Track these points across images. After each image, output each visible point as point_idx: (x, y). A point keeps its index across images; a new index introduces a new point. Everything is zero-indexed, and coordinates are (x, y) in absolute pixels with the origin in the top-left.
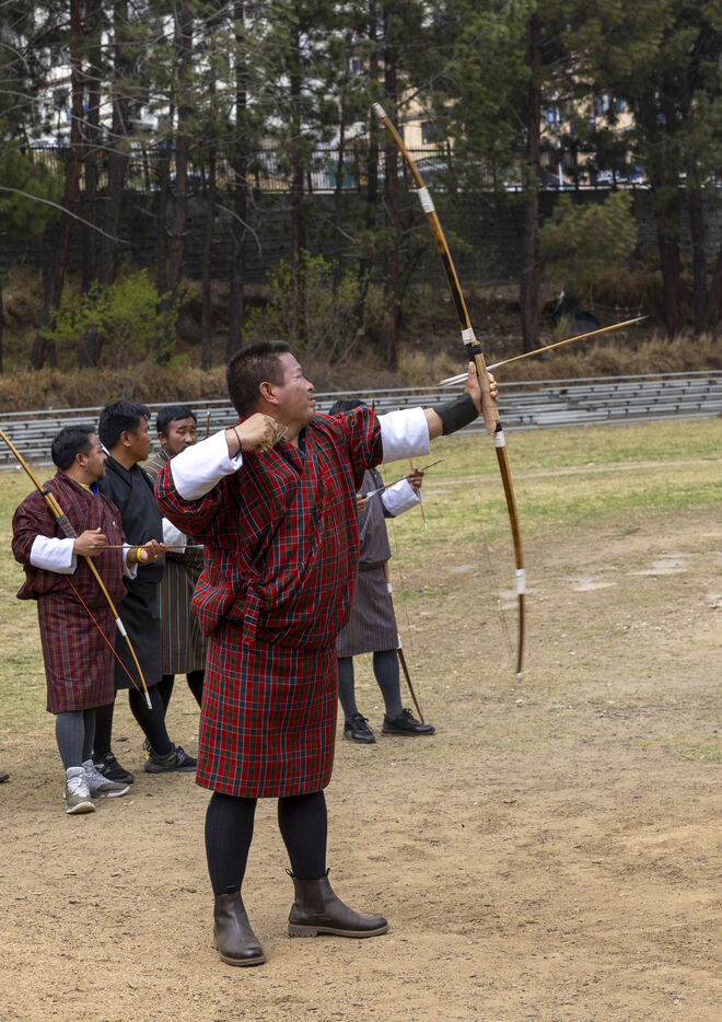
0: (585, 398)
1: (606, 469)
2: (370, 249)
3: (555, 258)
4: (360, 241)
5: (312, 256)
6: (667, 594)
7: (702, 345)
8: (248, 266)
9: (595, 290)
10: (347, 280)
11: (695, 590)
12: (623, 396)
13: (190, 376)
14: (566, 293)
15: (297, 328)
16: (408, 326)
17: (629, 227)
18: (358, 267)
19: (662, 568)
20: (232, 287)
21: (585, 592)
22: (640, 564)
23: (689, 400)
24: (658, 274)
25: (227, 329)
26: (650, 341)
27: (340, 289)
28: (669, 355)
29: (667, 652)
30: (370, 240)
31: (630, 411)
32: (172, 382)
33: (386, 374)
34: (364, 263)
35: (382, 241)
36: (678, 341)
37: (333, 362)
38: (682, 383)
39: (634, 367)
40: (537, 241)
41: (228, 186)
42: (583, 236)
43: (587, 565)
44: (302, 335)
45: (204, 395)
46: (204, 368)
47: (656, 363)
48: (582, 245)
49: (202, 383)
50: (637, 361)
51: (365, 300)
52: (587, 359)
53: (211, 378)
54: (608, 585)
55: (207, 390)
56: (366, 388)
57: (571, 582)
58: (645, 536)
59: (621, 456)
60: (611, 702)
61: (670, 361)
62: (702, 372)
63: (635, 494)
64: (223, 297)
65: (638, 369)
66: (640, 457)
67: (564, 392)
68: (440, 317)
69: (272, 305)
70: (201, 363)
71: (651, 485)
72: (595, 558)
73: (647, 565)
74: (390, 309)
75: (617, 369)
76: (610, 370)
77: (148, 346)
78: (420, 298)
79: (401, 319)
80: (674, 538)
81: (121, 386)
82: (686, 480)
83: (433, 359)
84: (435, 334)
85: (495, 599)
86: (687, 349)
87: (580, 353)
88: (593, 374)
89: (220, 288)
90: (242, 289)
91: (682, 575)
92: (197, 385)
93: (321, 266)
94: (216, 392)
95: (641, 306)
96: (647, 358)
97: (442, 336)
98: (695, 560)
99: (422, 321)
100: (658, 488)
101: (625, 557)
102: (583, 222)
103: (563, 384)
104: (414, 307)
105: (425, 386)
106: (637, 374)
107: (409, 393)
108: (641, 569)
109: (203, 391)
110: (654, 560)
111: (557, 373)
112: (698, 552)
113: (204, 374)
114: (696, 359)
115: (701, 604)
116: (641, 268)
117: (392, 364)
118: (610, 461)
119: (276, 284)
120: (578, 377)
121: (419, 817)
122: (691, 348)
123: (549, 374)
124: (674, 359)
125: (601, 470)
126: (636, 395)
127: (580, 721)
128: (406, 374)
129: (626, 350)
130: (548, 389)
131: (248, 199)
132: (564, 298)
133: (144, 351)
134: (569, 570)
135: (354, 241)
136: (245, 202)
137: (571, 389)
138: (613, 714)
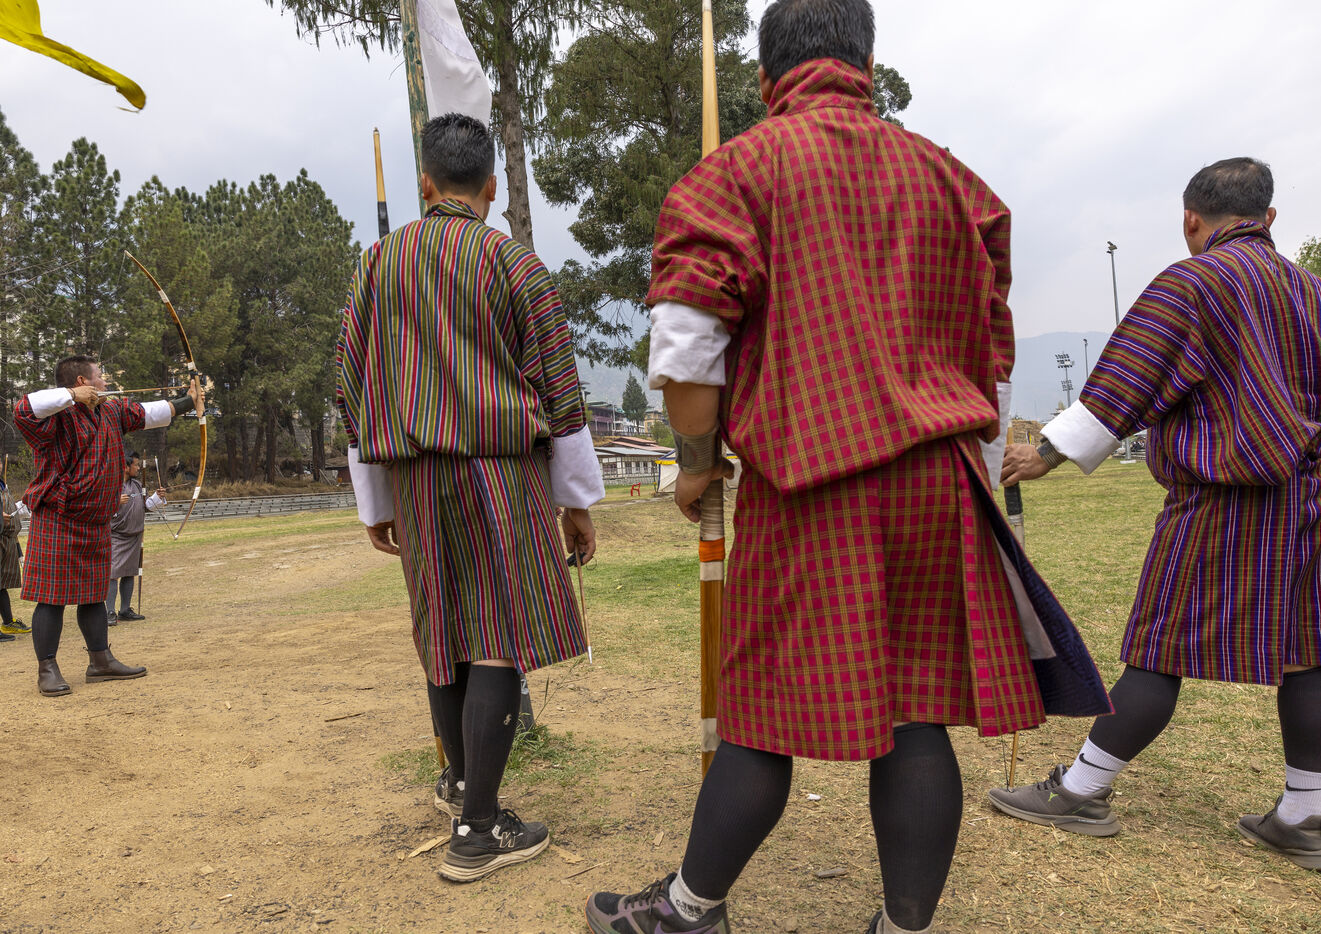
7: (247, 486)
11: (266, 563)
14: (180, 462)
19: (249, 556)
22: (237, 555)
23: (242, 509)
24: (226, 455)
28: (231, 490)
31: (214, 514)
38: (239, 502)
43: (210, 557)
50: (217, 493)
54: (223, 563)
57: (203, 563)
58: (237, 546)
60: (235, 603)
62: (247, 498)
63: (226, 536)
65: (217, 496)
72: (214, 555)
73: (241, 555)
85: (165, 572)
91: (259, 558)
101: (229, 553)
110: (244, 553)
115: (271, 568)
124: (234, 492)
126: (216, 507)
132: (179, 465)
134: (201, 559)
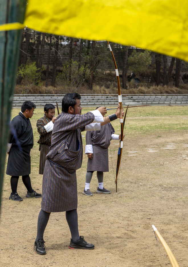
0: (137, 99)
1: (146, 118)
2: (88, 60)
3: (131, 65)
4: (85, 58)
5: (74, 61)
6: (172, 155)
7: (165, 88)
8: (58, 62)
9: (140, 73)
10: (82, 67)
11: (179, 154)
12: (146, 99)
13: (43, 88)
14: (133, 73)
15: (69, 78)
16: (95, 79)
17: (150, 59)
18: (84, 64)
19: (169, 147)
20: (54, 67)
21: (150, 153)
22: (163, 146)
23: (162, 101)
25: (52, 77)
26: (153, 86)
27: (80, 69)
28: (157, 90)
29: (175, 171)
30: (88, 58)
31: (148, 103)
32: (38, 89)
33: (89, 90)
34: (86, 63)
35: (90, 58)
36: (159, 87)
37: (77, 87)
38: (160, 97)
39: (148, 92)
40: (127, 61)
41: (54, 43)
42: (138, 60)
43: (150, 145)
44: (70, 80)
45: (46, 93)
46: (46, 86)
47: (154, 92)
48: (138, 62)
49: (46, 90)
50: (149, 91)
51: (86, 72)
52: (137, 89)
53: (48, 89)
54: (156, 151)
55: (47, 92)
56: (84, 93)
57: (147, 150)
58: (163, 138)
59: (148, 114)
60: (165, 186)
61: (157, 91)
62: (165, 94)
63: (156, 126)
64: (51, 69)
65: (149, 93)
66: (153, 115)
67: (132, 97)
68: (103, 77)
69: (63, 72)
70: (45, 85)
71: (159, 123)
72: (151, 143)
73: (165, 146)
74: (92, 75)
75: (144, 92)
76: (143, 92)
77: (33, 80)
78: (98, 72)
79: (94, 77)
80: (171, 139)
81: (26, 90)
82: (168, 123)
83: (101, 87)
84: (101, 81)
85: (128, 153)
86: (161, 89)
87: (136, 88)
88: (139, 93)
89: (51, 67)
90: (56, 68)
91: (175, 150)
92: (44, 90)
93: (76, 63)
94: (49, 92)
95: (151, 78)
96: (152, 90)
97: (103, 82)
98: (177, 145)
99: (98, 78)
100: (161, 124)
101: (159, 144)
102: (139, 57)
103: (131, 95)
104: (97, 75)
105: (99, 94)
106: (149, 94)
107: (95, 95)
108: (164, 147)
109: (45, 92)
110: (167, 145)
111: (130, 93)
112: (177, 143)
113: (46, 88)
114: (163, 91)
115: (181, 158)
116: (151, 68)
117: (91, 88)
118: (146, 116)
119: (65, 67)
120: (135, 94)
121: (126, 222)
122: (162, 88)
123: (128, 92)
124: (158, 91)
125: (145, 118)
126: (149, 99)
127: (158, 191)
128: (94, 91)
129: (147, 88)
130: (128, 96)
131: (59, 46)
132: (132, 75)
133: (32, 81)
134: (145, 146)
135: (84, 58)
136: (58, 47)
137: (133, 97)
138: (166, 189)
